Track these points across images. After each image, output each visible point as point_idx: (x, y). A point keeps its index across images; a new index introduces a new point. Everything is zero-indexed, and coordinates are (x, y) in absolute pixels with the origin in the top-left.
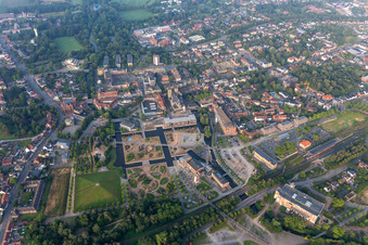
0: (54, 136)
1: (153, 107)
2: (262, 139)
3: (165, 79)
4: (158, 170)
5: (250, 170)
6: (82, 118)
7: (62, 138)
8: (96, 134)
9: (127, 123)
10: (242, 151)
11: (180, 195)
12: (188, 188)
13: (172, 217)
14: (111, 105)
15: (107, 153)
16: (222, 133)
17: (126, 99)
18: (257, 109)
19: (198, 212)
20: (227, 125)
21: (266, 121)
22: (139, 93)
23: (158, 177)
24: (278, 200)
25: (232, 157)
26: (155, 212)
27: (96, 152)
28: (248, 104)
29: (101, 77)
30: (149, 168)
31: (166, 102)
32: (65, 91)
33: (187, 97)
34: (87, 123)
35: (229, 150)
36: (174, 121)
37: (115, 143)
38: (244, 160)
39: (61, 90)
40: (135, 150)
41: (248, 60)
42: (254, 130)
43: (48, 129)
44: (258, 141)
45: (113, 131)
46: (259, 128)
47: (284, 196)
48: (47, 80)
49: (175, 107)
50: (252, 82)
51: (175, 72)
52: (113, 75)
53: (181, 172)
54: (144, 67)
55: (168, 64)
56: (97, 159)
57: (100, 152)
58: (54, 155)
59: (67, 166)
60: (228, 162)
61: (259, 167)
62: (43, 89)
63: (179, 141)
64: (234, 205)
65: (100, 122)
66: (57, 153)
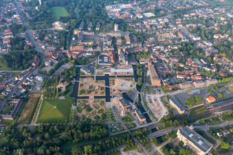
0: (36, 72)
1: (106, 59)
2: (179, 91)
3: (119, 41)
4: (99, 103)
5: (164, 112)
6: (57, 62)
7: (40, 73)
8: (63, 74)
9: (85, 69)
10: (162, 98)
11: (109, 122)
12: (116, 119)
13: (100, 136)
14: (77, 55)
15: (67, 87)
16: (150, 84)
17: (89, 52)
18: (181, 69)
19: (118, 136)
20: (154, 78)
21: (185, 79)
22: (98, 49)
23: (97, 108)
24: (178, 137)
25: (153, 101)
26: (89, 131)
27: (61, 85)
28: (175, 65)
29: (76, 36)
30: (93, 101)
31: (116, 57)
32: (50, 42)
33: (131, 56)
34: (59, 66)
35: (152, 96)
36: (118, 71)
37: (74, 81)
38: (161, 104)
39: (48, 42)
40: (87, 88)
41: (183, 34)
42: (174, 85)
43: (33, 66)
44: (175, 93)
45: (74, 73)
46: (178, 83)
47: (183, 134)
48: (40, 34)
49: (121, 61)
50: (181, 50)
51: (127, 37)
52: (84, 36)
53: (114, 107)
54: (106, 32)
55: (124, 31)
56: (60, 90)
58: (33, 84)
59: (39, 92)
60: (149, 105)
61: (171, 111)
62: (36, 40)
63: (119, 85)
64: (146, 135)
65: (68, 66)
66: (35, 83)
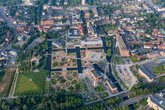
0: (9, 47)
1: (76, 33)
2: (147, 61)
3: (87, 15)
4: (71, 75)
5: (134, 81)
6: (29, 37)
7: (14, 48)
8: (36, 48)
9: (57, 42)
10: (131, 68)
11: (83, 92)
12: (89, 89)
13: (75, 106)
14: (48, 30)
15: (40, 61)
16: (119, 54)
17: (59, 26)
18: (148, 40)
19: (92, 105)
20: (123, 49)
21: (152, 49)
22: (68, 23)
23: (71, 79)
24: (149, 104)
25: (123, 71)
26: (64, 101)
27: (34, 59)
28: (142, 36)
29: (45, 11)
30: (66, 73)
31: (85, 30)
32: (21, 18)
33: (100, 28)
34: (31, 40)
35: (122, 66)
36: (88, 43)
37: (47, 54)
38: (131, 74)
39: (19, 17)
40: (59, 60)
41: (148, 5)
42: (142, 55)
43: (7, 42)
44: (143, 62)
45: (47, 47)
46: (146, 53)
47: (154, 101)
48: (11, 10)
49: (91, 34)
50: (147, 21)
51: (95, 11)
52: (53, 10)
53: (86, 78)
54: (74, 6)
55: (92, 4)
56: (34, 63)
57: (36, 60)
58: (7, 59)
59: (14, 66)
60: (119, 74)
61: (141, 80)
62: (7, 16)
63: (90, 57)
64: (118, 103)
65: (40, 40)
66: (9, 57)
